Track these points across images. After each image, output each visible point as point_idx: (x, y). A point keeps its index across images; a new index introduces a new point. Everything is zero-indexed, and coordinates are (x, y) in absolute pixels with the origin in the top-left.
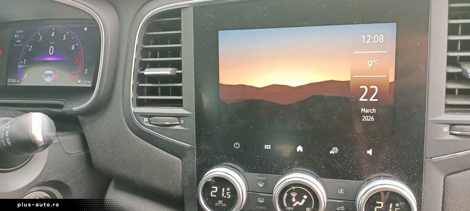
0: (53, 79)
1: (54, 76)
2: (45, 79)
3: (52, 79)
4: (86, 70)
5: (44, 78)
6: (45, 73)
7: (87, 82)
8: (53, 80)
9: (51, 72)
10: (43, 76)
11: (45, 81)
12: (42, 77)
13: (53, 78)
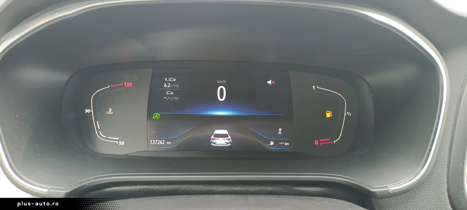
0: (230, 141)
1: (229, 137)
2: (214, 141)
3: (228, 141)
4: (280, 130)
5: (213, 139)
6: (214, 133)
7: (284, 144)
8: (230, 143)
9: (225, 132)
10: (213, 137)
11: (215, 144)
12: (211, 138)
13: (229, 139)
